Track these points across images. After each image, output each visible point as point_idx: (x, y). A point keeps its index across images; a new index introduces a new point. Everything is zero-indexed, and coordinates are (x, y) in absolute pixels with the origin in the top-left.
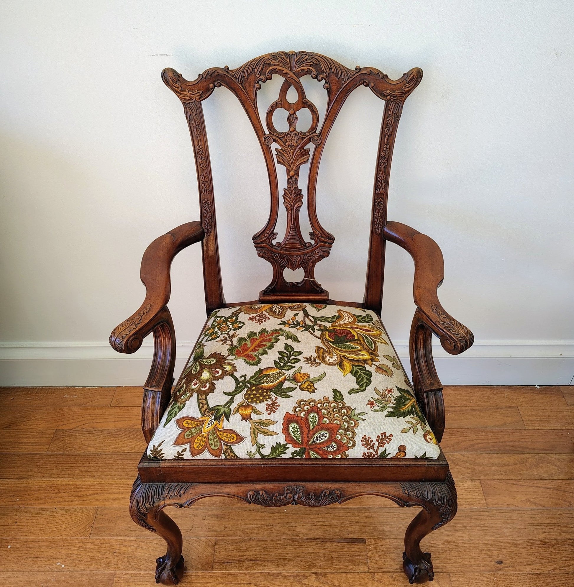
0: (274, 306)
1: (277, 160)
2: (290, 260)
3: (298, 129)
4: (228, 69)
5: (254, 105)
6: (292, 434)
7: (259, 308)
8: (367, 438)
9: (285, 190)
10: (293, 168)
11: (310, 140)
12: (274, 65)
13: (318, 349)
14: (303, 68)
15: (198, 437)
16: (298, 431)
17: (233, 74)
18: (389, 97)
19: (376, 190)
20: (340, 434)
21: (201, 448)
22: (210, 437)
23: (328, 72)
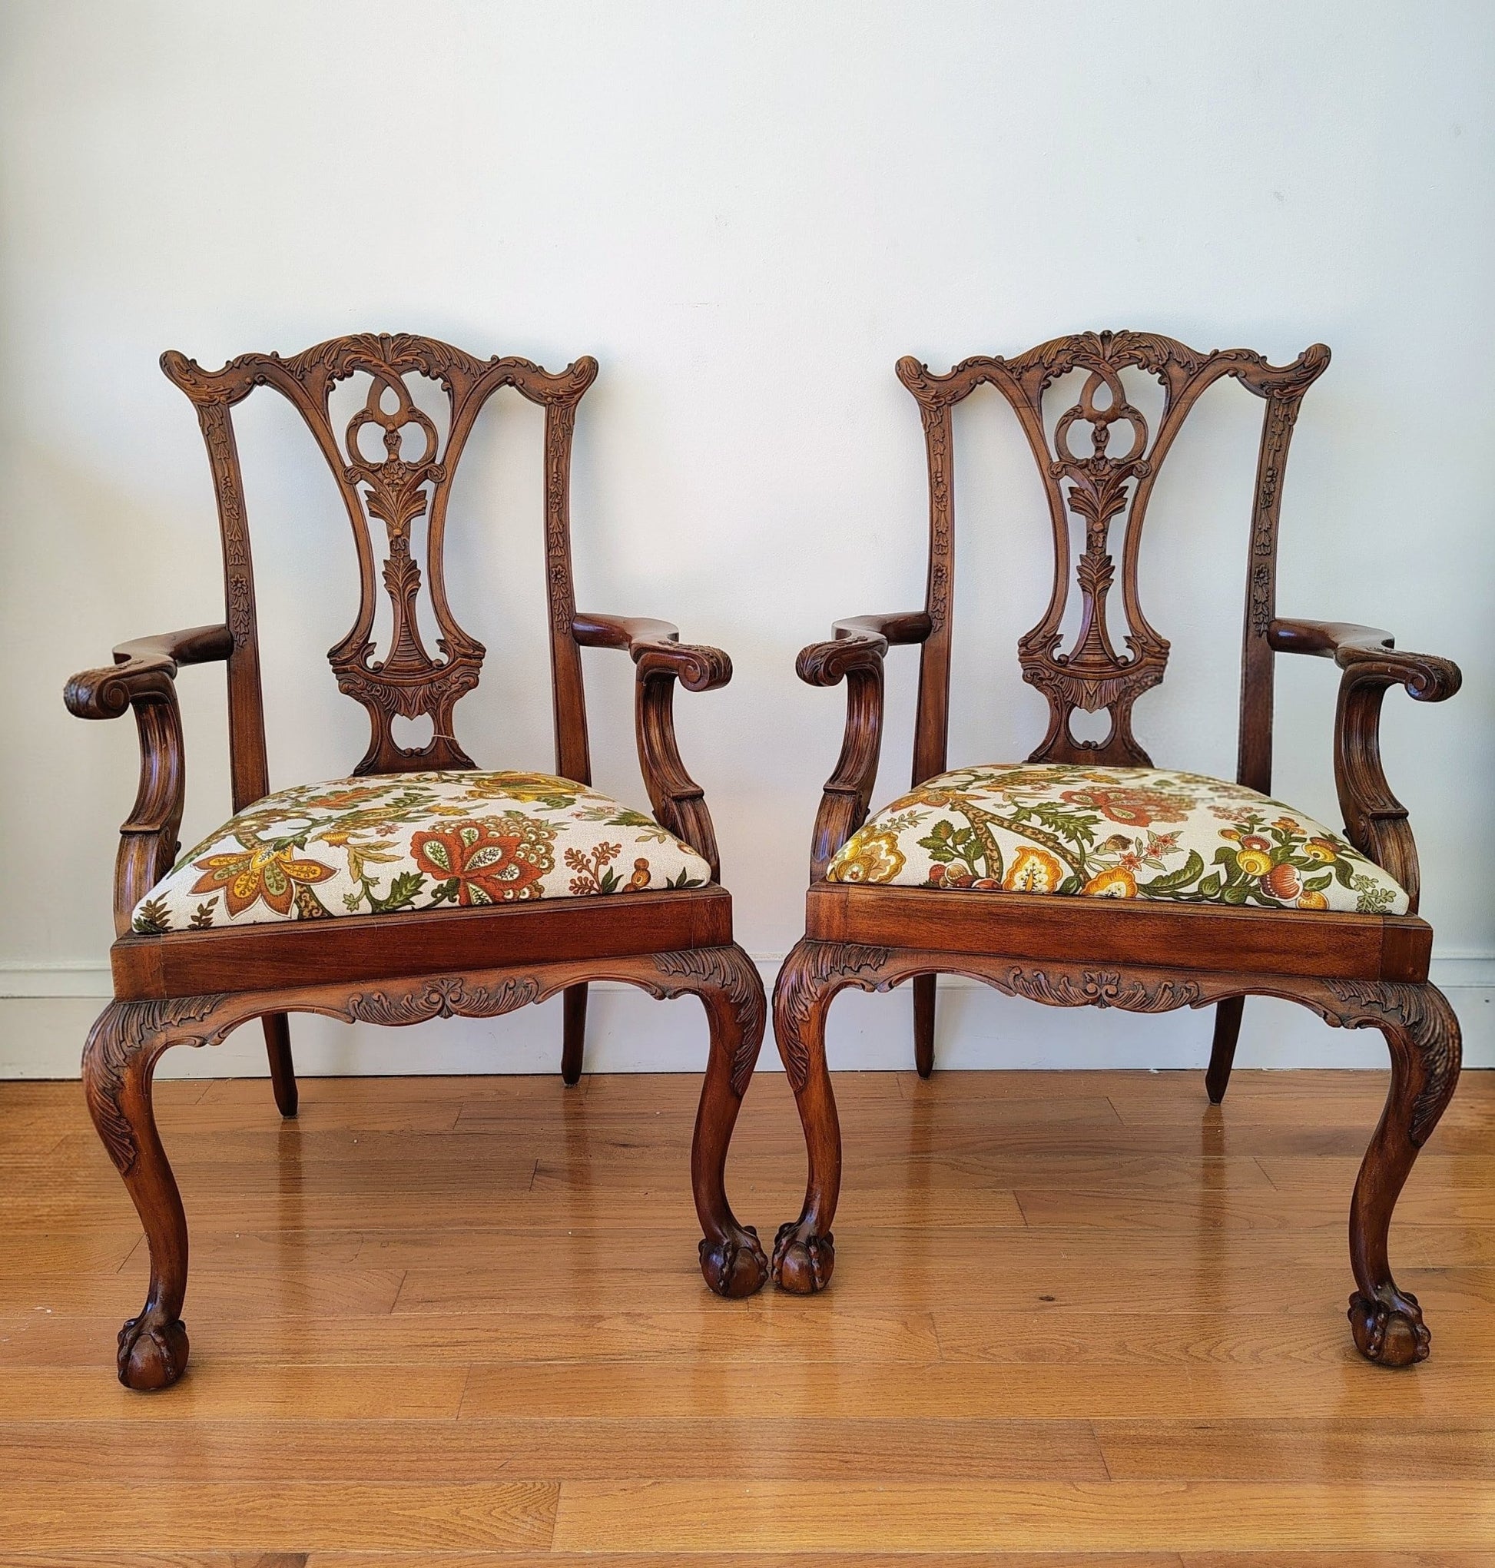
1: (370, 509)
2: (404, 698)
3: (403, 460)
4: (277, 355)
5: (324, 415)
6: (431, 856)
8: (575, 852)
9: (385, 562)
10: (399, 522)
11: (425, 476)
12: (356, 353)
13: (471, 791)
14: (404, 358)
15: (242, 876)
16: (441, 852)
17: (287, 364)
18: (549, 399)
19: (549, 551)
20: (523, 850)
21: (248, 894)
22: (267, 874)
23: (448, 363)
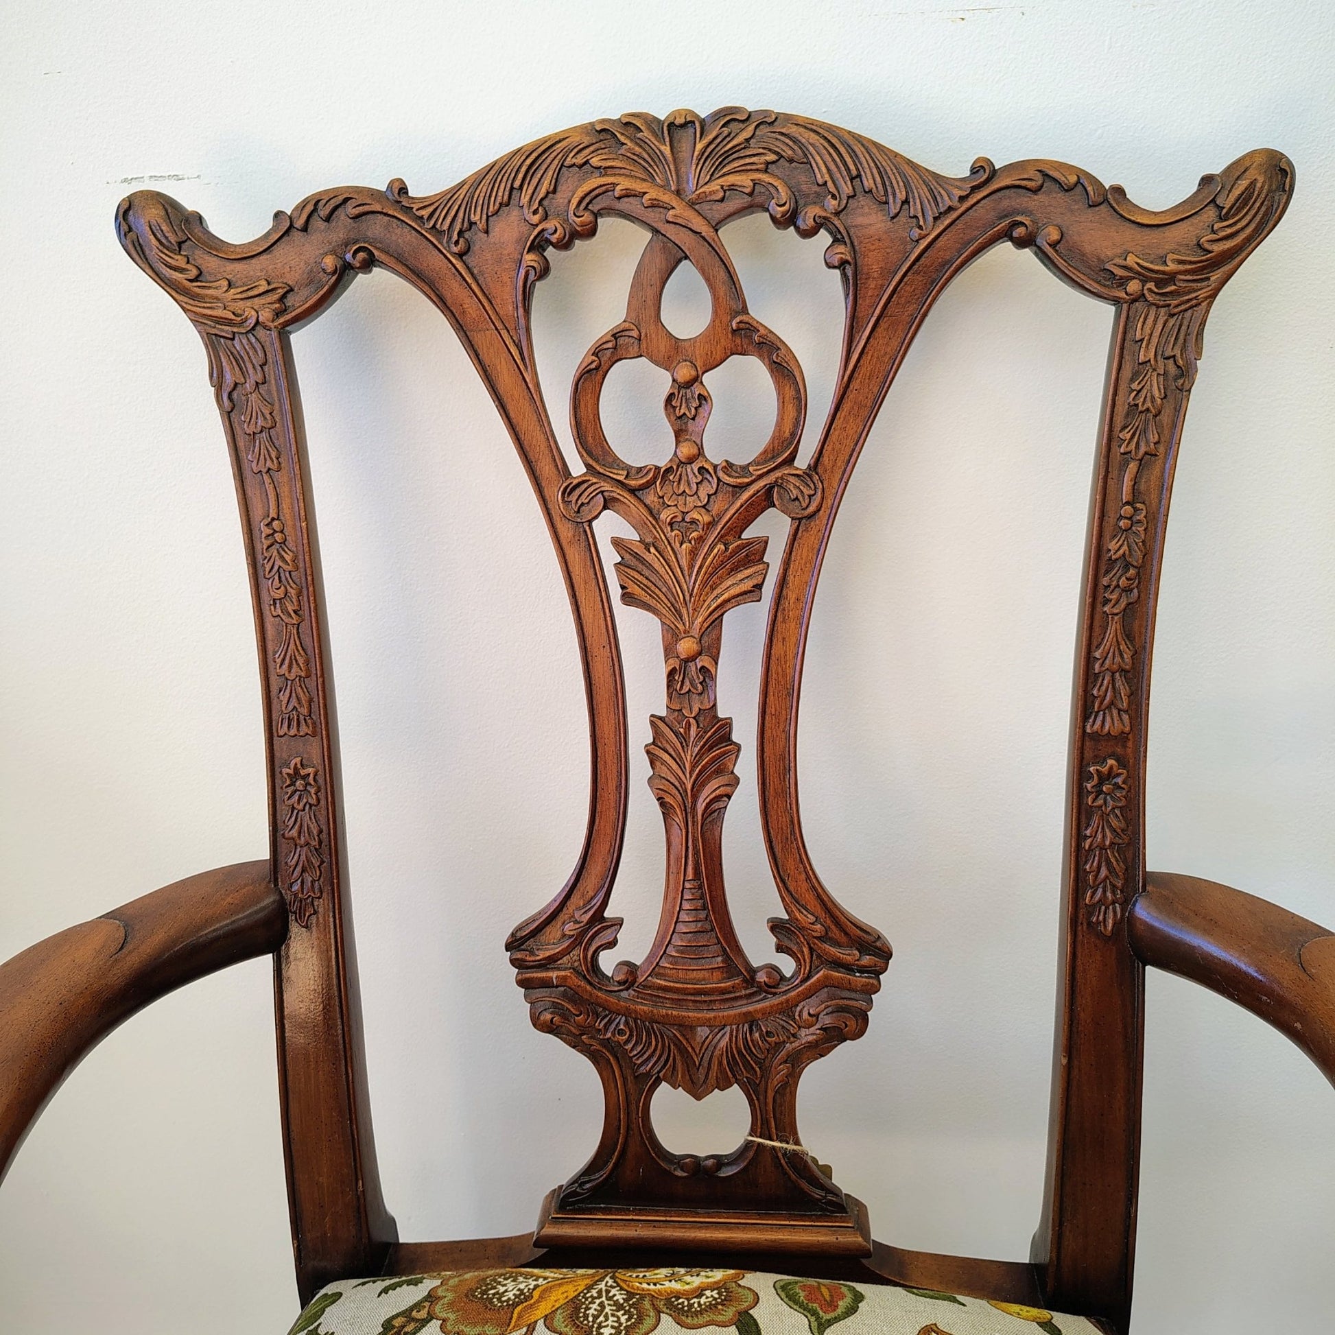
1: (623, 587)
2: (683, 1051)
3: (715, 454)
4: (403, 190)
5: (519, 347)
7: (522, 1297)
9: (655, 721)
10: (692, 623)
11: (765, 500)
12: (603, 170)
14: (732, 179)
17: (425, 213)
18: (1134, 286)
19: (1085, 718)
23: (847, 189)
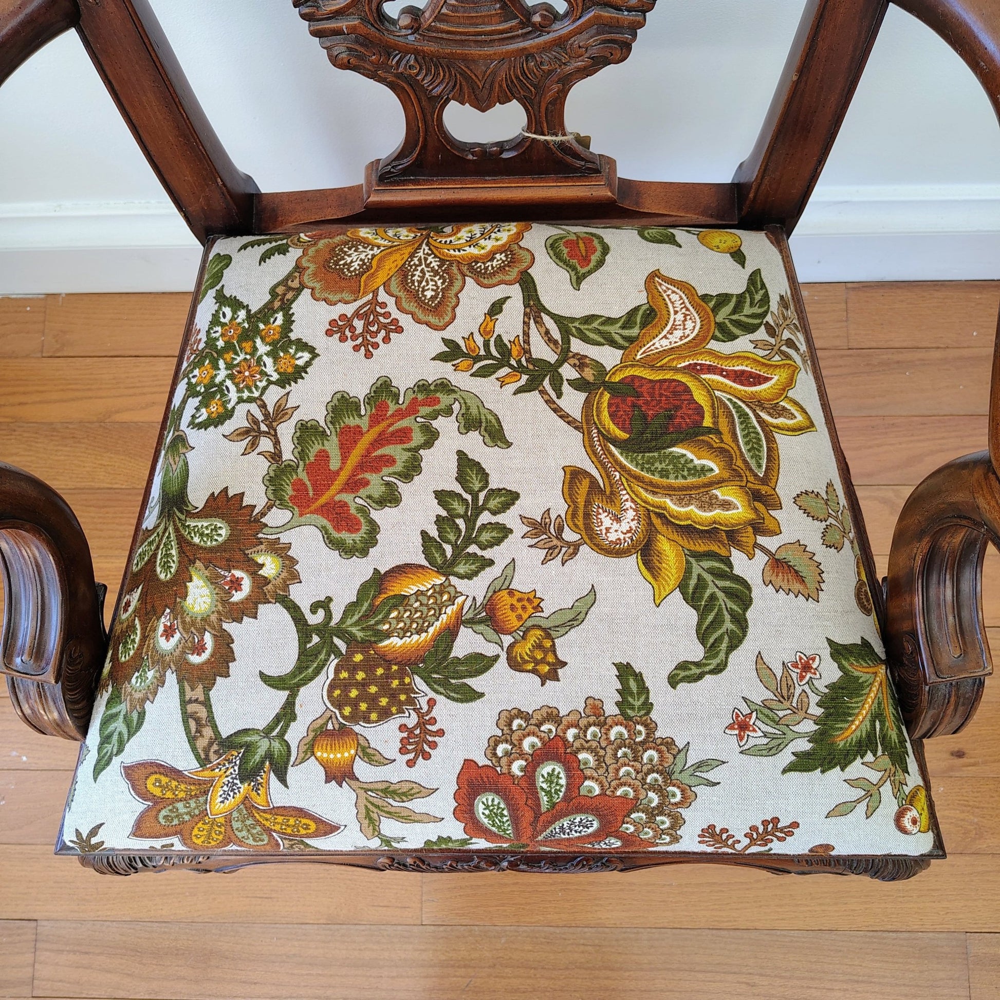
0: (416, 261)
6: (486, 821)
7: (366, 267)
8: (718, 830)
13: (574, 475)
15: (200, 825)
16: (502, 815)
20: (634, 823)
21: (214, 843)
22: (236, 825)
